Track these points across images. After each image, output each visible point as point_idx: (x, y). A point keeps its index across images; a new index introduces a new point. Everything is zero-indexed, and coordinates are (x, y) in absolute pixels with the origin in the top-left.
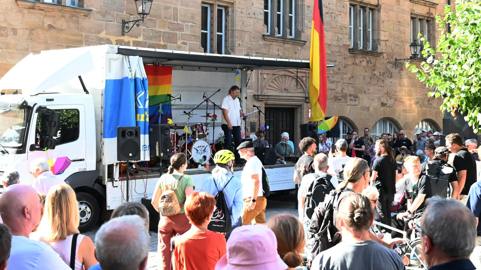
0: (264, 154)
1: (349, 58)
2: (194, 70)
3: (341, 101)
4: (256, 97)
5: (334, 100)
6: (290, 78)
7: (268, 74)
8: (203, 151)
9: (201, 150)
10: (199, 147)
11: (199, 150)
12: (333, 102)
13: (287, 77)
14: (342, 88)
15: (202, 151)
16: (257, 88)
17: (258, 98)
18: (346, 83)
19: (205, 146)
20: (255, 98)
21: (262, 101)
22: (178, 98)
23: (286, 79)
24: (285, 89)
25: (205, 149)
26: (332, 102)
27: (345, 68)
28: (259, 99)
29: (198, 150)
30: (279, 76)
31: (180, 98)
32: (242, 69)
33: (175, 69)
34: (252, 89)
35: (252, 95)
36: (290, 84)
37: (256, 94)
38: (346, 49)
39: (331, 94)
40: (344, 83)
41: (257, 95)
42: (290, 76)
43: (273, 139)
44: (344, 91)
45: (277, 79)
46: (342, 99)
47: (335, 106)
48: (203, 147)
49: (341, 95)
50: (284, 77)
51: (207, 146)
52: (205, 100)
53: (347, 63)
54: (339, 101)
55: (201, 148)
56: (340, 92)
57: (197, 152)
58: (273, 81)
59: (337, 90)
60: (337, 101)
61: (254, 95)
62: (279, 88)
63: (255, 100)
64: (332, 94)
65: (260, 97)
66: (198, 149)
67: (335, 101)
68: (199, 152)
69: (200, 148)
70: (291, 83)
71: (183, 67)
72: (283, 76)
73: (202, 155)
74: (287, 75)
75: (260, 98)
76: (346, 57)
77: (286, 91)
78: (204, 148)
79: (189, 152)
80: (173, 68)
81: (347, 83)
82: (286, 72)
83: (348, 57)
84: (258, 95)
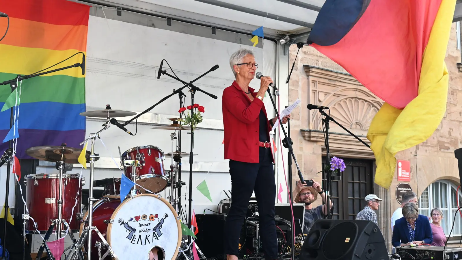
0: (348, 240)
1: (458, 80)
2: (153, 25)
3: (449, 151)
4: (307, 134)
5: (439, 148)
6: (366, 103)
7: (326, 94)
8: (151, 233)
9: (145, 228)
10: (137, 218)
11: (138, 229)
12: (437, 151)
13: (360, 101)
14: (450, 129)
15: (147, 230)
16: (307, 118)
17: (310, 137)
18: (454, 120)
19: (161, 217)
20: (304, 137)
21: (316, 142)
22: (77, 65)
23: (358, 105)
24: (357, 123)
25: (160, 225)
26: (435, 151)
27: (452, 94)
28: (312, 139)
29: (134, 230)
30: (346, 99)
31: (83, 66)
32: (276, 42)
33: (96, 15)
34: (298, 120)
35: (299, 130)
36: (365, 116)
37: (306, 128)
38: (453, 63)
39: (433, 138)
40: (452, 120)
41: (307, 131)
42: (366, 101)
43: (338, 216)
44: (452, 134)
45: (342, 103)
46: (450, 147)
47: (440, 158)
48: (152, 218)
49: (449, 141)
50: (355, 101)
51: (167, 215)
52: (175, 92)
53: (454, 87)
54: (446, 151)
55: (147, 221)
56: (448, 136)
57: (131, 237)
58: (336, 107)
59: (442, 131)
60: (442, 150)
61: (302, 131)
62: (347, 122)
63: (304, 141)
64: (435, 138)
65: (313, 134)
66: (134, 224)
67: (440, 150)
68: (137, 234)
69: (142, 221)
70: (367, 112)
71: (123, 12)
72: (353, 100)
73: (150, 246)
74: (360, 99)
75: (314, 137)
76: (453, 78)
77: (358, 127)
78: (155, 223)
79: (100, 234)
80: (92, 10)
81: (457, 121)
82: (358, 93)
83: (456, 78)
84: (310, 131)
